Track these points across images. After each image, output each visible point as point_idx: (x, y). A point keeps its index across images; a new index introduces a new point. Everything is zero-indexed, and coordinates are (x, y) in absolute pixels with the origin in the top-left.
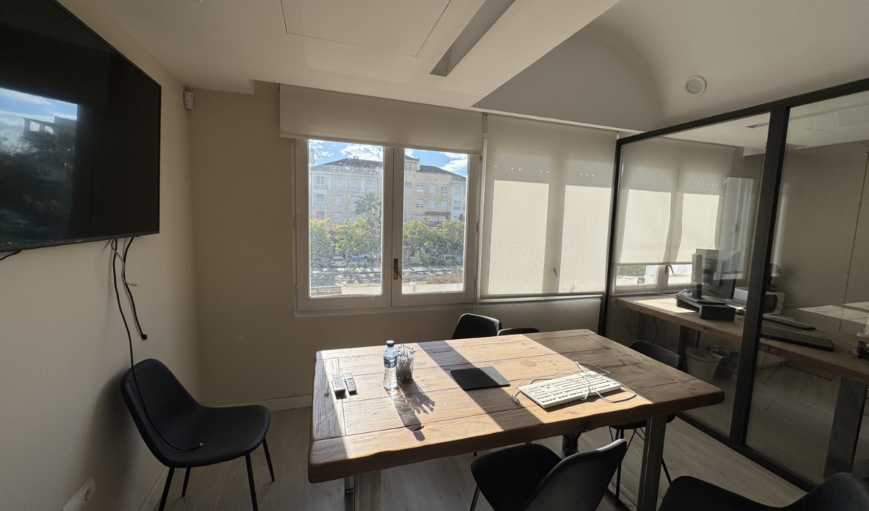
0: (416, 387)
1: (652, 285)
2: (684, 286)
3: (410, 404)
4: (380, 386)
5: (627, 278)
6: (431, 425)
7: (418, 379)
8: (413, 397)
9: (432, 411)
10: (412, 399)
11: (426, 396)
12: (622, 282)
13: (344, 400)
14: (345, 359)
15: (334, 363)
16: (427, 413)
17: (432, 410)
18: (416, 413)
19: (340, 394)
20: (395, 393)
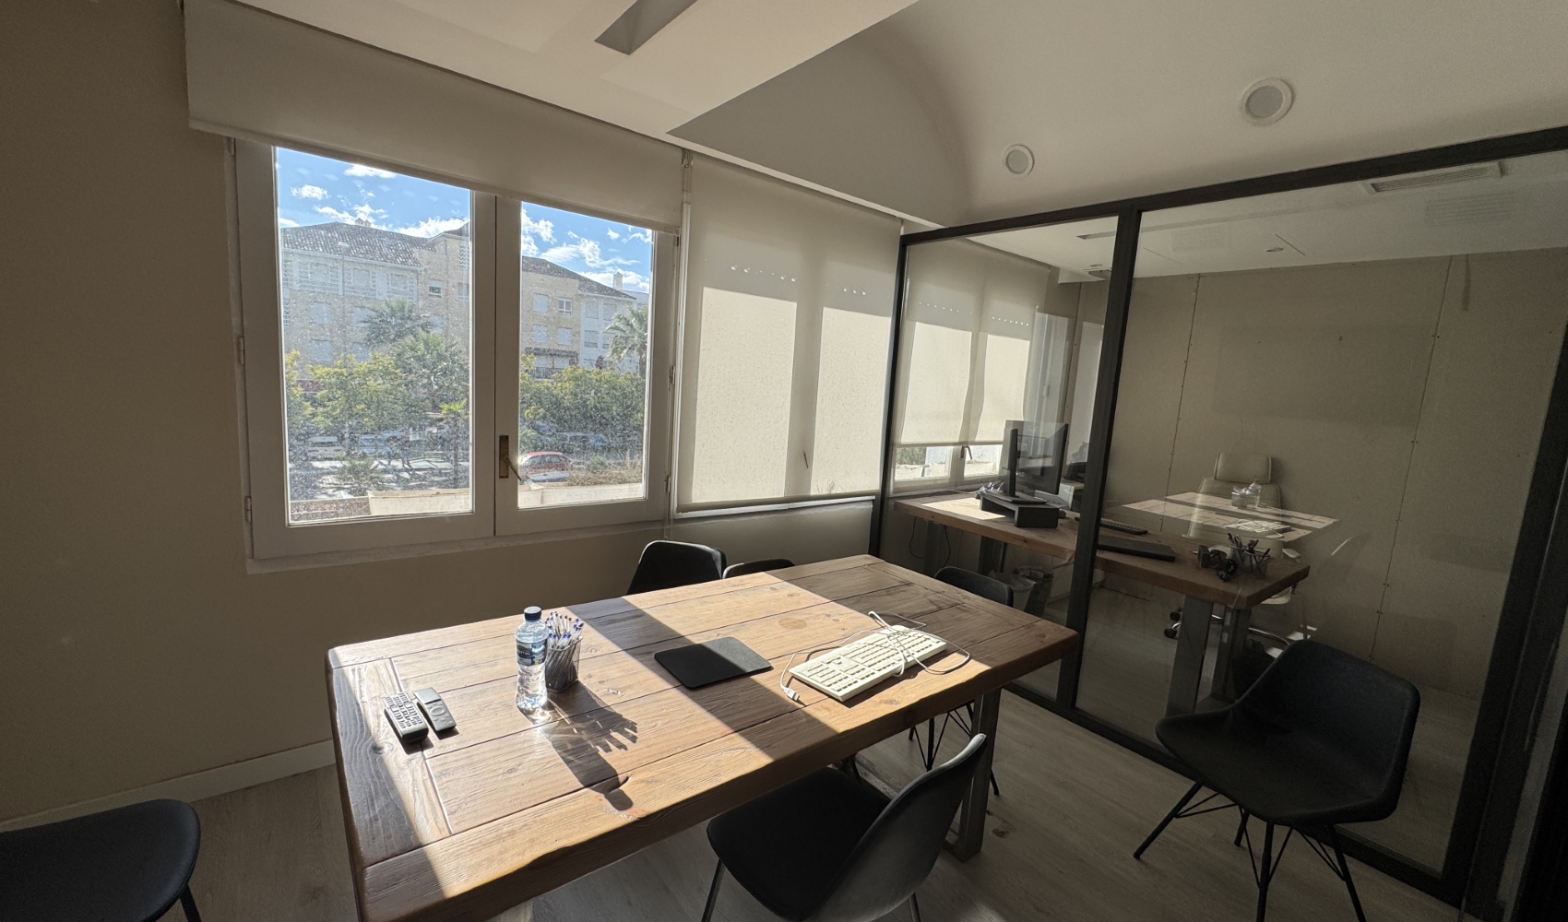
0: (589, 697)
1: (943, 479)
2: (988, 479)
3: (585, 736)
4: (510, 707)
5: (906, 468)
6: (644, 771)
7: (593, 680)
8: (589, 720)
9: (634, 742)
10: (588, 723)
11: (615, 713)
12: (904, 474)
13: (427, 752)
14: (408, 659)
15: (383, 671)
16: (626, 749)
17: (634, 739)
18: (602, 753)
19: (414, 742)
20: (545, 718)
